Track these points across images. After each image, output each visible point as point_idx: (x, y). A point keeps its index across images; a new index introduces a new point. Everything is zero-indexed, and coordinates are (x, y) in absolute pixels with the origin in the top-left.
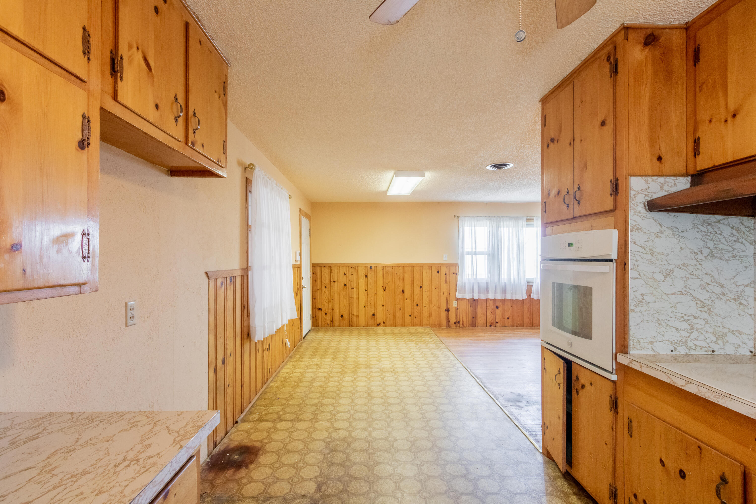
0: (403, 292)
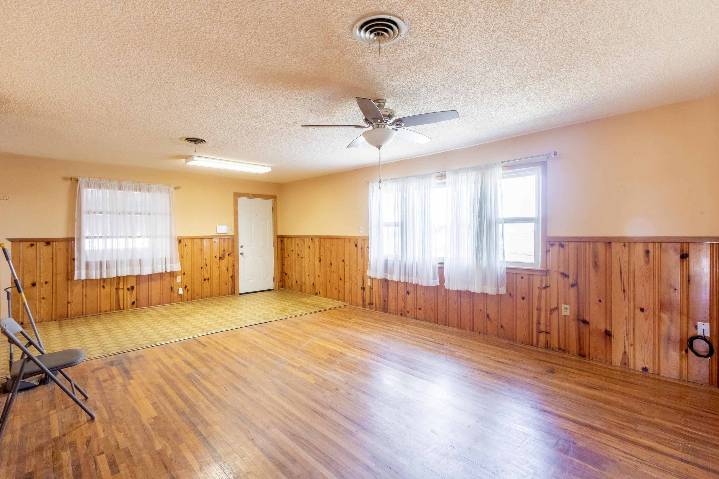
0: (331, 264)
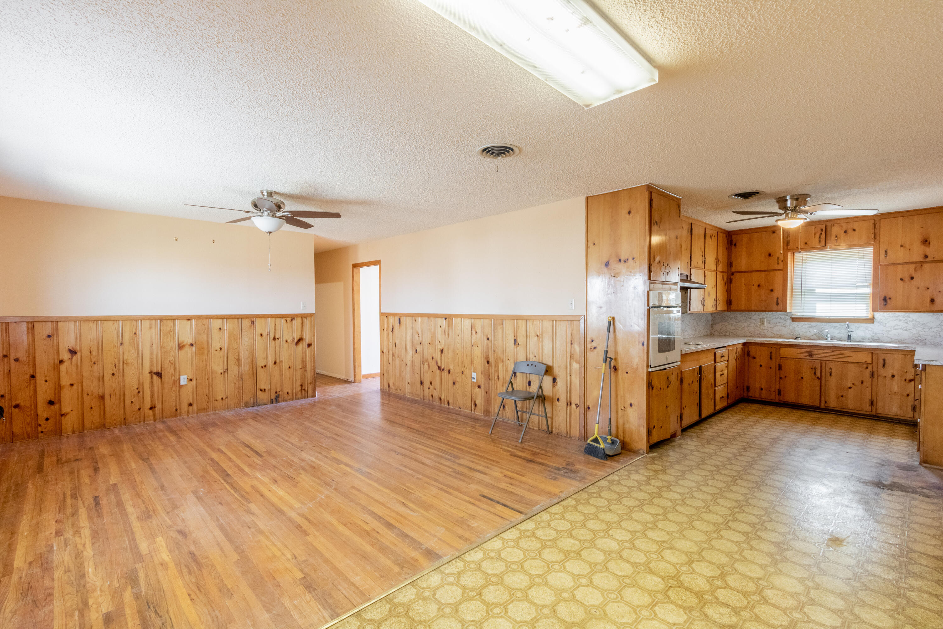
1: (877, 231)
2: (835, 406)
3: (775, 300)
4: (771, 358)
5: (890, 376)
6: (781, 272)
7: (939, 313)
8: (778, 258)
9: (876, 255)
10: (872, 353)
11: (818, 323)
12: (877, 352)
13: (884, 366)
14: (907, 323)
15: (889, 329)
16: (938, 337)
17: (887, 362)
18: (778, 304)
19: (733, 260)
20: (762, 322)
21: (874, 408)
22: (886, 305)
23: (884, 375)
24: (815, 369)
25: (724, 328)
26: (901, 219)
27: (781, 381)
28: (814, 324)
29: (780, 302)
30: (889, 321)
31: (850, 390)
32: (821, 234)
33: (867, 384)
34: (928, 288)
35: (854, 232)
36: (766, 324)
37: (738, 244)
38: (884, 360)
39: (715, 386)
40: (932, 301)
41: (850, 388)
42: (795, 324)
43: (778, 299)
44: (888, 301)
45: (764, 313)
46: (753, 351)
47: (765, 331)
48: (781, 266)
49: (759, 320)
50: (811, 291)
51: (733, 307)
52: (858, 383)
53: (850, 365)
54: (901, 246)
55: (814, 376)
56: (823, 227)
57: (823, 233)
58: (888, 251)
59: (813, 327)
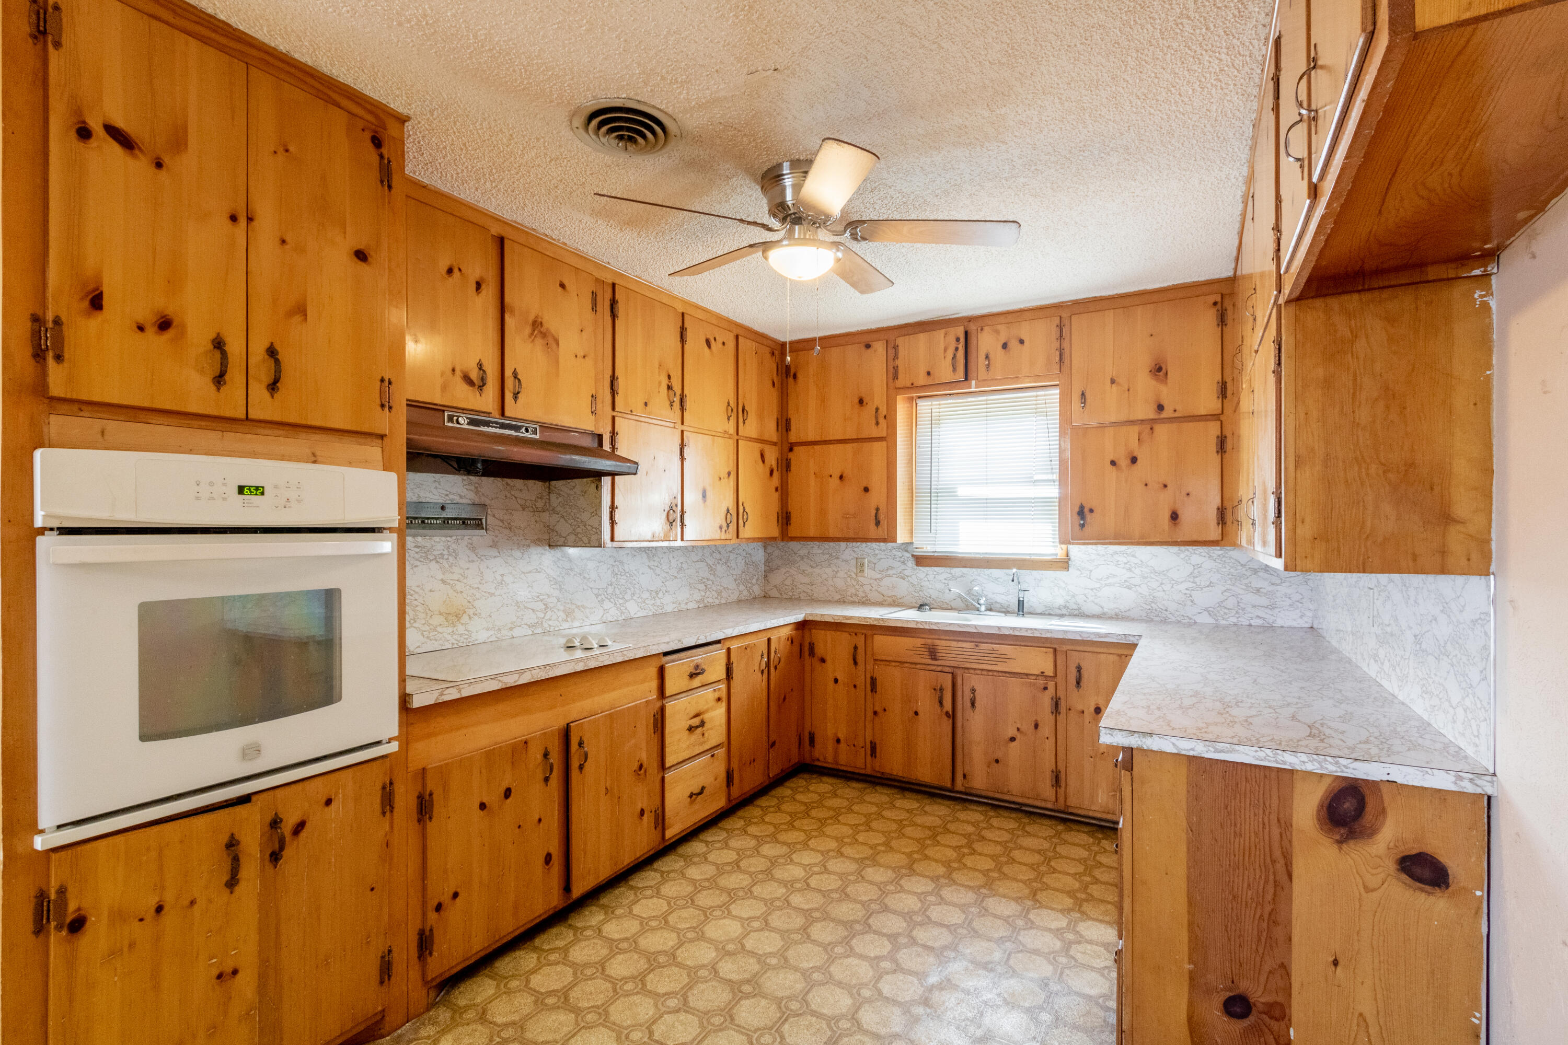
1: (1066, 344)
2: (984, 787)
3: (874, 512)
4: (855, 663)
5: (1092, 709)
6: (884, 443)
7: (1190, 548)
8: (877, 409)
9: (1065, 400)
10: (1055, 650)
11: (965, 570)
12: (1065, 648)
13: (1078, 683)
14: (1130, 570)
15: (1098, 585)
16: (1189, 603)
17: (1085, 673)
18: (878, 523)
19: (792, 414)
20: (860, 567)
21: (1061, 791)
22: (1083, 526)
23: (1080, 708)
24: (941, 690)
25: (788, 582)
26: (1110, 314)
27: (877, 719)
28: (957, 571)
29: (882, 517)
30: (1097, 566)
31: (1013, 744)
32: (957, 349)
33: (1046, 730)
34: (1165, 486)
35: (1020, 345)
36: (867, 571)
37: (799, 375)
38: (1079, 669)
39: (663, 767)
40: (1174, 516)
41: (1013, 739)
42: (923, 571)
43: (877, 510)
44: (1088, 516)
45: (864, 545)
46: (824, 642)
47: (867, 588)
48: (882, 431)
49: (854, 562)
50: (951, 493)
51: (793, 531)
52: (1027, 727)
53: (1011, 680)
54: (1113, 381)
55: (939, 709)
56: (960, 332)
57: (961, 346)
58: (1087, 394)
59: (955, 578)
